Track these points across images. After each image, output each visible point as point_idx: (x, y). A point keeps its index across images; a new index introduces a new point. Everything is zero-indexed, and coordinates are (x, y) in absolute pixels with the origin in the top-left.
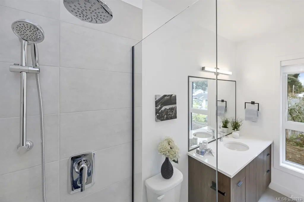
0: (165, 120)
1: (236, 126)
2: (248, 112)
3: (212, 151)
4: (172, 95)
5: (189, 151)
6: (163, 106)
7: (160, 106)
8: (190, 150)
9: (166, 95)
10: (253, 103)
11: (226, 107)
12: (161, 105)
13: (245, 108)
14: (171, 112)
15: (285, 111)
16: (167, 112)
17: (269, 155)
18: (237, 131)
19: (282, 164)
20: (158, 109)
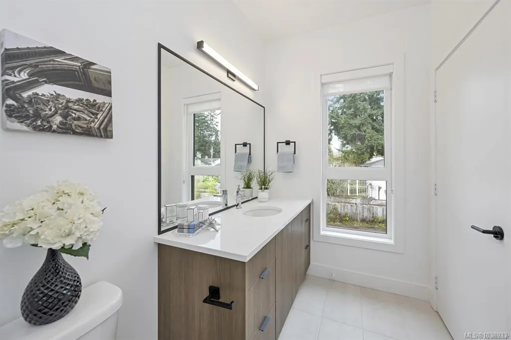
0: (54, 131)
1: (264, 183)
2: (281, 158)
3: (214, 222)
4: (94, 64)
5: (160, 232)
6: (46, 82)
7: (24, 76)
8: (162, 230)
9: (62, 53)
10: (288, 143)
11: (250, 154)
12: (30, 75)
13: (278, 152)
14: (86, 112)
15: (326, 152)
16: (67, 107)
17: (308, 220)
18: (265, 190)
19: (322, 233)
20: (13, 82)
